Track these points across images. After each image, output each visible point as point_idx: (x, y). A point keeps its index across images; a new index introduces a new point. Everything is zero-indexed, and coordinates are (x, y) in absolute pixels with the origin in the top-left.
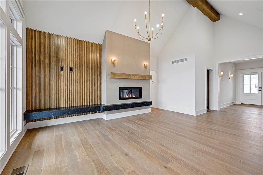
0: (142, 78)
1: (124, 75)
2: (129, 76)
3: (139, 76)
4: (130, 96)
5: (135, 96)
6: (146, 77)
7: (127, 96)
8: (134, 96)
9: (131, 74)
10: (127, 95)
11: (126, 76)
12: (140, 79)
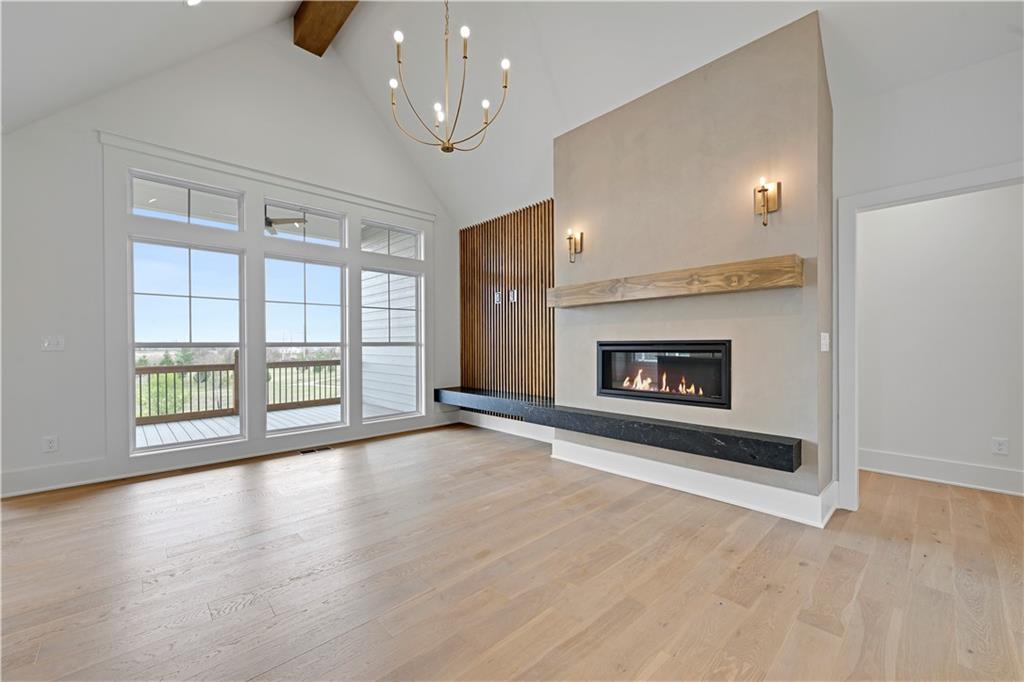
0: (695, 288)
1: (591, 292)
2: (616, 289)
3: (673, 277)
4: (660, 386)
5: (692, 389)
6: (728, 279)
7: (638, 379)
8: (688, 387)
9: (626, 279)
10: (643, 378)
11: (603, 291)
12: (686, 293)
